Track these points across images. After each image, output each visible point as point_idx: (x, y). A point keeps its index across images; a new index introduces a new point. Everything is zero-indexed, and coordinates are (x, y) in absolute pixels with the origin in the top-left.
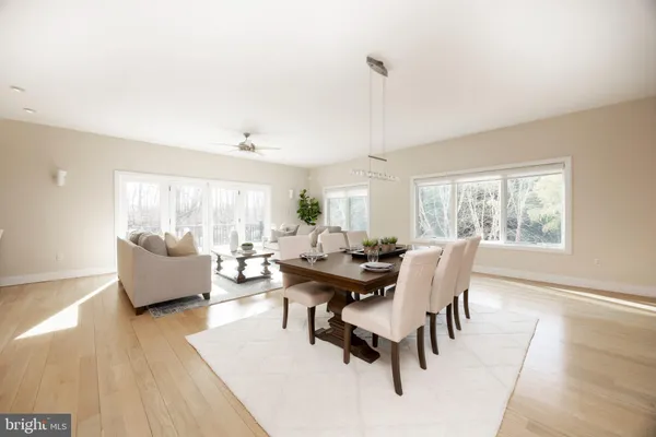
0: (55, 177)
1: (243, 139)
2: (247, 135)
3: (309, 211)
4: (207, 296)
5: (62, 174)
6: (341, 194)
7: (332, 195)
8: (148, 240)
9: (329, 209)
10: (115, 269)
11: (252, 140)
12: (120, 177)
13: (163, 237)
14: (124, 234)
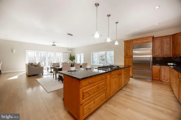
0: (12, 51)
1: (53, 43)
2: (54, 43)
3: (72, 58)
4: (43, 74)
5: (14, 51)
6: (79, 54)
7: (77, 55)
8: (31, 64)
9: (77, 58)
10: (25, 70)
11: (55, 44)
12: (27, 51)
13: (34, 63)
14: (27, 62)
